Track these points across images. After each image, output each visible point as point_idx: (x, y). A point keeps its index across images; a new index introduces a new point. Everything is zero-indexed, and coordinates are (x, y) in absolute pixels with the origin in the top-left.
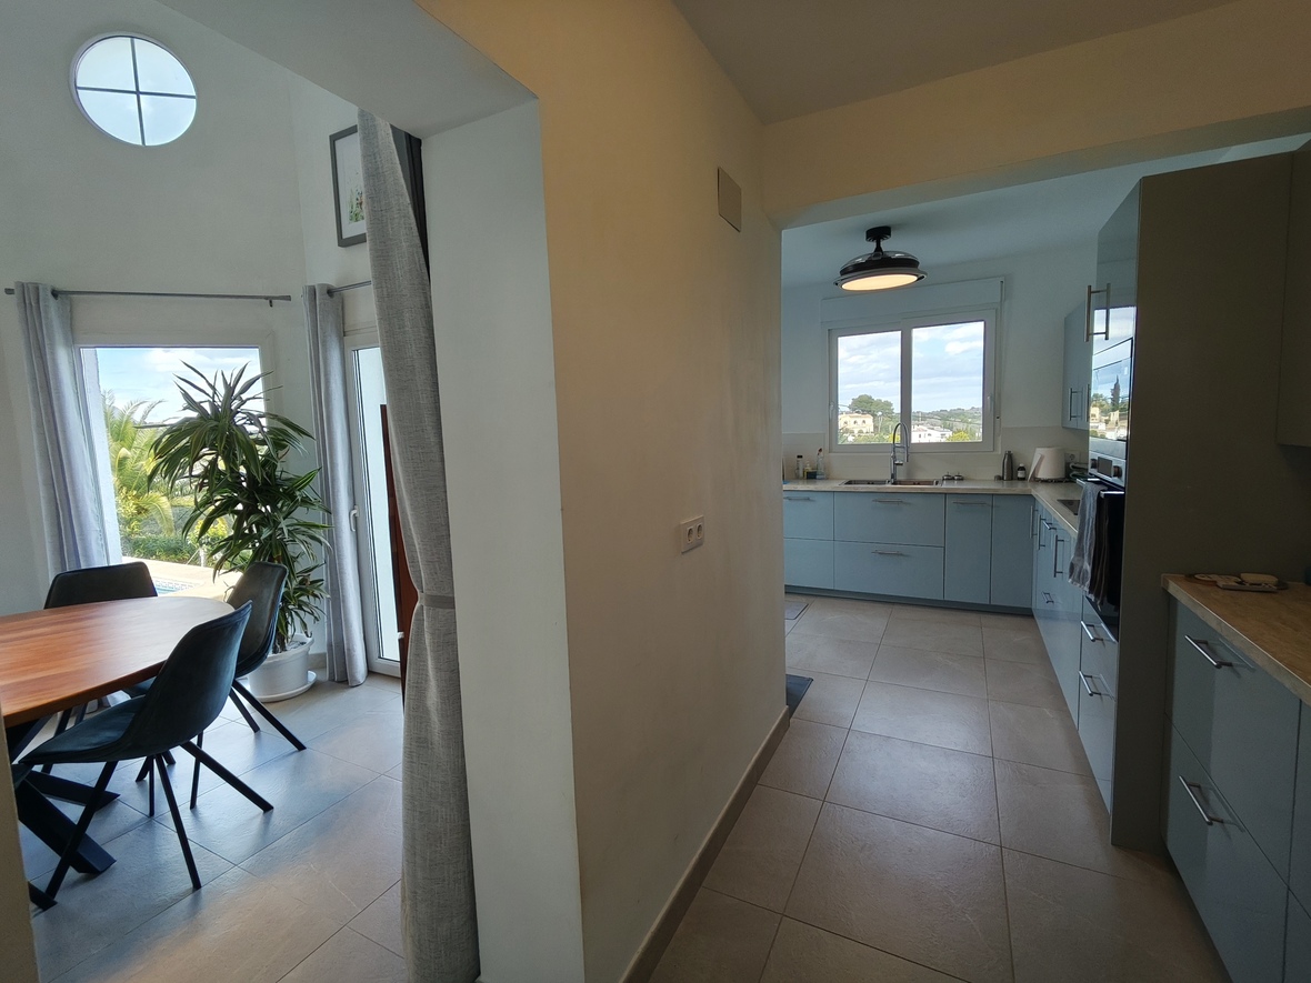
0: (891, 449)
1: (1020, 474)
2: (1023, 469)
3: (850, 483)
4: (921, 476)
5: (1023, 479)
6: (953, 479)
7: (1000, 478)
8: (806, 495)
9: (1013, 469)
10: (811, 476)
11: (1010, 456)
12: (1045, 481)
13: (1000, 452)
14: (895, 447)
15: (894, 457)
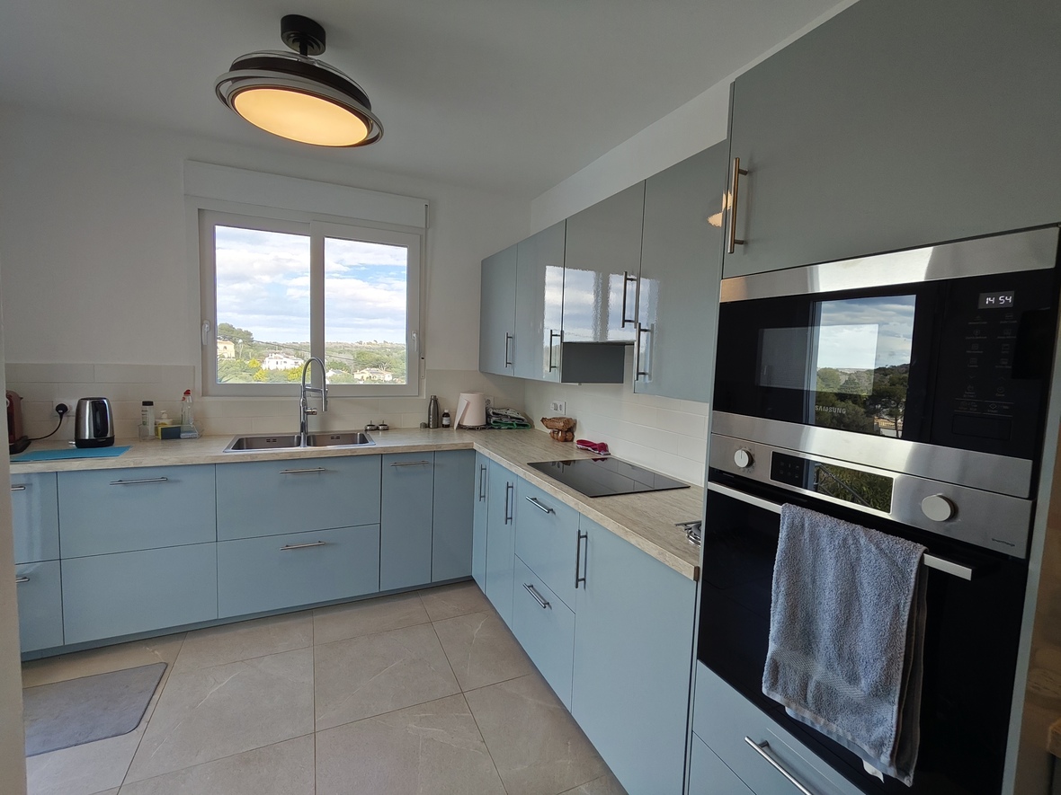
0: (299, 392)
1: (445, 421)
2: (447, 415)
3: (239, 445)
4: (339, 427)
5: (448, 426)
6: (377, 429)
7: (426, 426)
8: (160, 474)
9: (438, 418)
10: (171, 434)
11: (435, 401)
12: (472, 429)
13: (425, 396)
14: (305, 390)
15: (305, 404)
